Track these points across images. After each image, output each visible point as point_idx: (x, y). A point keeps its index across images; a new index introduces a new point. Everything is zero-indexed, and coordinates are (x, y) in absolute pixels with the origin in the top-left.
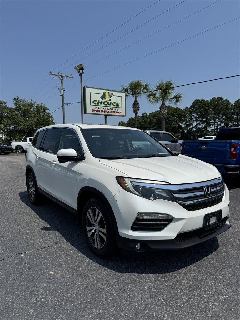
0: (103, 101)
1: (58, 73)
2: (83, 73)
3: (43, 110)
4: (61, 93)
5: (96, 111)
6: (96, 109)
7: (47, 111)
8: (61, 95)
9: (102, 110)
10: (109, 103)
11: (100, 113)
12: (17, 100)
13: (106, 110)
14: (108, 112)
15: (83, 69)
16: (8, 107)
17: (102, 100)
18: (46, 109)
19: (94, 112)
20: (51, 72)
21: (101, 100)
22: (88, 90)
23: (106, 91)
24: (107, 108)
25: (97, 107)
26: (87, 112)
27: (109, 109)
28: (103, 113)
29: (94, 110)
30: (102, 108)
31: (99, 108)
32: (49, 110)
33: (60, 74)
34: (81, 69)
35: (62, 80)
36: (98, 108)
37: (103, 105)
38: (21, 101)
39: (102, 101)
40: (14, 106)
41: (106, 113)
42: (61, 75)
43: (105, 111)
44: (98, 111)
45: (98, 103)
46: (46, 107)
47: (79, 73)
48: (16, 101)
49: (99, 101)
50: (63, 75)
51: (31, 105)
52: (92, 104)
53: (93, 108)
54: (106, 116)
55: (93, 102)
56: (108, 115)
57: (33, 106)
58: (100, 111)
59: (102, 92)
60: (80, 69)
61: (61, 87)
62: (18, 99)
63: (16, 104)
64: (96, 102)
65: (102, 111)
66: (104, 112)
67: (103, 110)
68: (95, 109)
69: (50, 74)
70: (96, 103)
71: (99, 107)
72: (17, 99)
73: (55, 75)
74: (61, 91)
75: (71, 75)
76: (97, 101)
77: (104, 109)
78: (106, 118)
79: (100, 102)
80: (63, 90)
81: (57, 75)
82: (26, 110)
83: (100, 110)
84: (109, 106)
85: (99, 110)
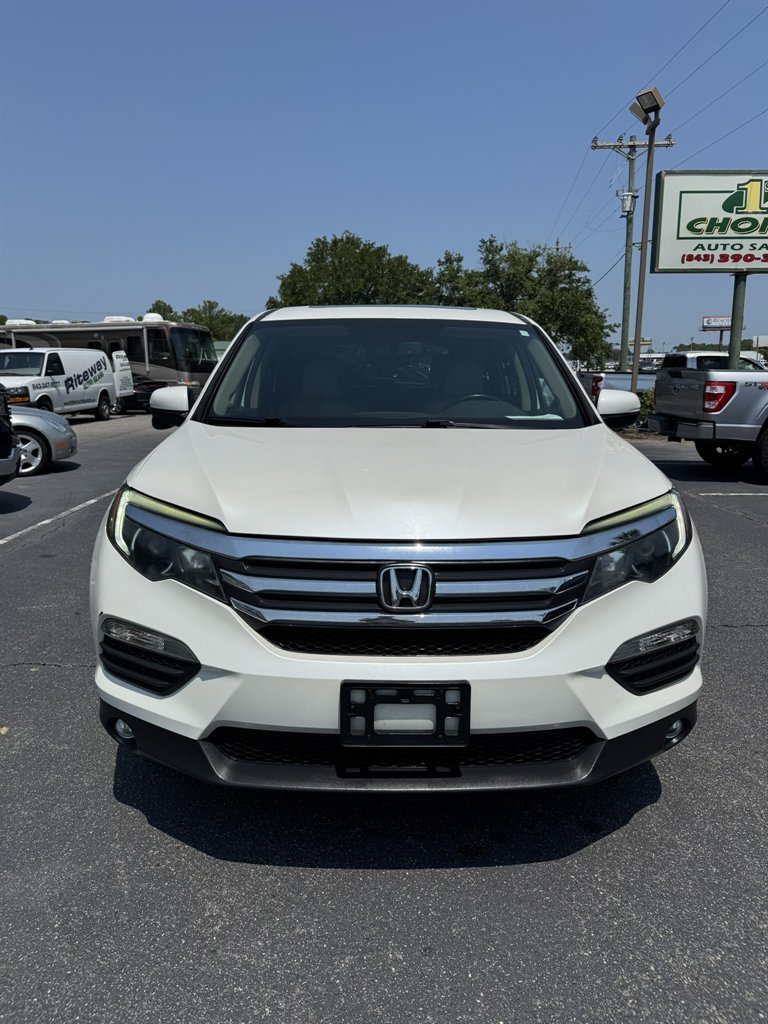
0: (734, 217)
1: (620, 139)
2: (657, 122)
3: (567, 272)
4: (623, 208)
5: (698, 258)
6: (700, 252)
7: (579, 275)
8: (623, 216)
9: (724, 252)
10: (760, 223)
11: (716, 265)
12: (490, 248)
13: (743, 253)
14: (750, 258)
15: (656, 108)
16: (466, 271)
17: (728, 215)
18: (575, 269)
19: (688, 265)
20: (595, 140)
21: (721, 215)
22: (671, 185)
23: (751, 177)
24: (747, 243)
25: (705, 243)
26: (660, 267)
27: (758, 247)
28: (730, 265)
29: (690, 258)
30: (725, 246)
31: (713, 247)
32: (585, 269)
33: (626, 142)
34: (649, 109)
35: (631, 161)
36: (706, 247)
37: (730, 232)
38: (501, 249)
39: (726, 220)
40: (481, 268)
41: (742, 265)
42: (631, 143)
43: (736, 258)
44: (706, 258)
45: (710, 229)
46: (576, 263)
47: (646, 127)
48: (488, 250)
49: (714, 220)
50: (637, 143)
51: (532, 258)
52: (685, 232)
53: (689, 248)
54: (740, 276)
55: (691, 227)
56: (749, 272)
57: (537, 262)
58: (717, 258)
59: (731, 183)
60: (647, 111)
61: (626, 188)
62: (494, 244)
63: (486, 261)
64: (704, 226)
65: (724, 258)
66: (730, 260)
67: (729, 252)
68: (695, 254)
69: (594, 148)
70: (700, 230)
71: (713, 243)
72: (491, 242)
73: (609, 147)
74: (623, 201)
75: (668, 138)
76: (704, 219)
77: (732, 247)
78: (742, 283)
79: (719, 224)
80: (633, 197)
81: (615, 146)
82: (514, 276)
83: (717, 254)
84: (756, 233)
85: (710, 253)
